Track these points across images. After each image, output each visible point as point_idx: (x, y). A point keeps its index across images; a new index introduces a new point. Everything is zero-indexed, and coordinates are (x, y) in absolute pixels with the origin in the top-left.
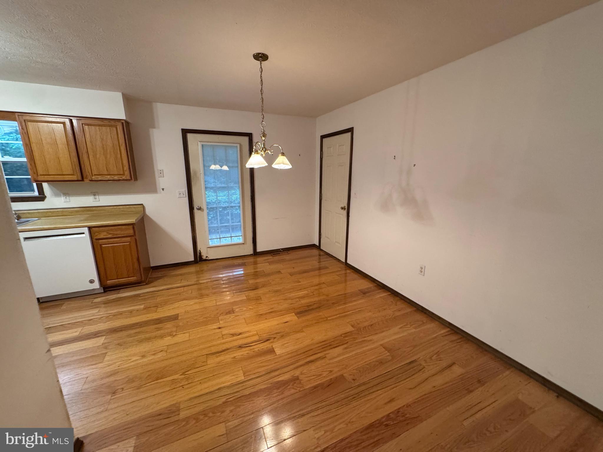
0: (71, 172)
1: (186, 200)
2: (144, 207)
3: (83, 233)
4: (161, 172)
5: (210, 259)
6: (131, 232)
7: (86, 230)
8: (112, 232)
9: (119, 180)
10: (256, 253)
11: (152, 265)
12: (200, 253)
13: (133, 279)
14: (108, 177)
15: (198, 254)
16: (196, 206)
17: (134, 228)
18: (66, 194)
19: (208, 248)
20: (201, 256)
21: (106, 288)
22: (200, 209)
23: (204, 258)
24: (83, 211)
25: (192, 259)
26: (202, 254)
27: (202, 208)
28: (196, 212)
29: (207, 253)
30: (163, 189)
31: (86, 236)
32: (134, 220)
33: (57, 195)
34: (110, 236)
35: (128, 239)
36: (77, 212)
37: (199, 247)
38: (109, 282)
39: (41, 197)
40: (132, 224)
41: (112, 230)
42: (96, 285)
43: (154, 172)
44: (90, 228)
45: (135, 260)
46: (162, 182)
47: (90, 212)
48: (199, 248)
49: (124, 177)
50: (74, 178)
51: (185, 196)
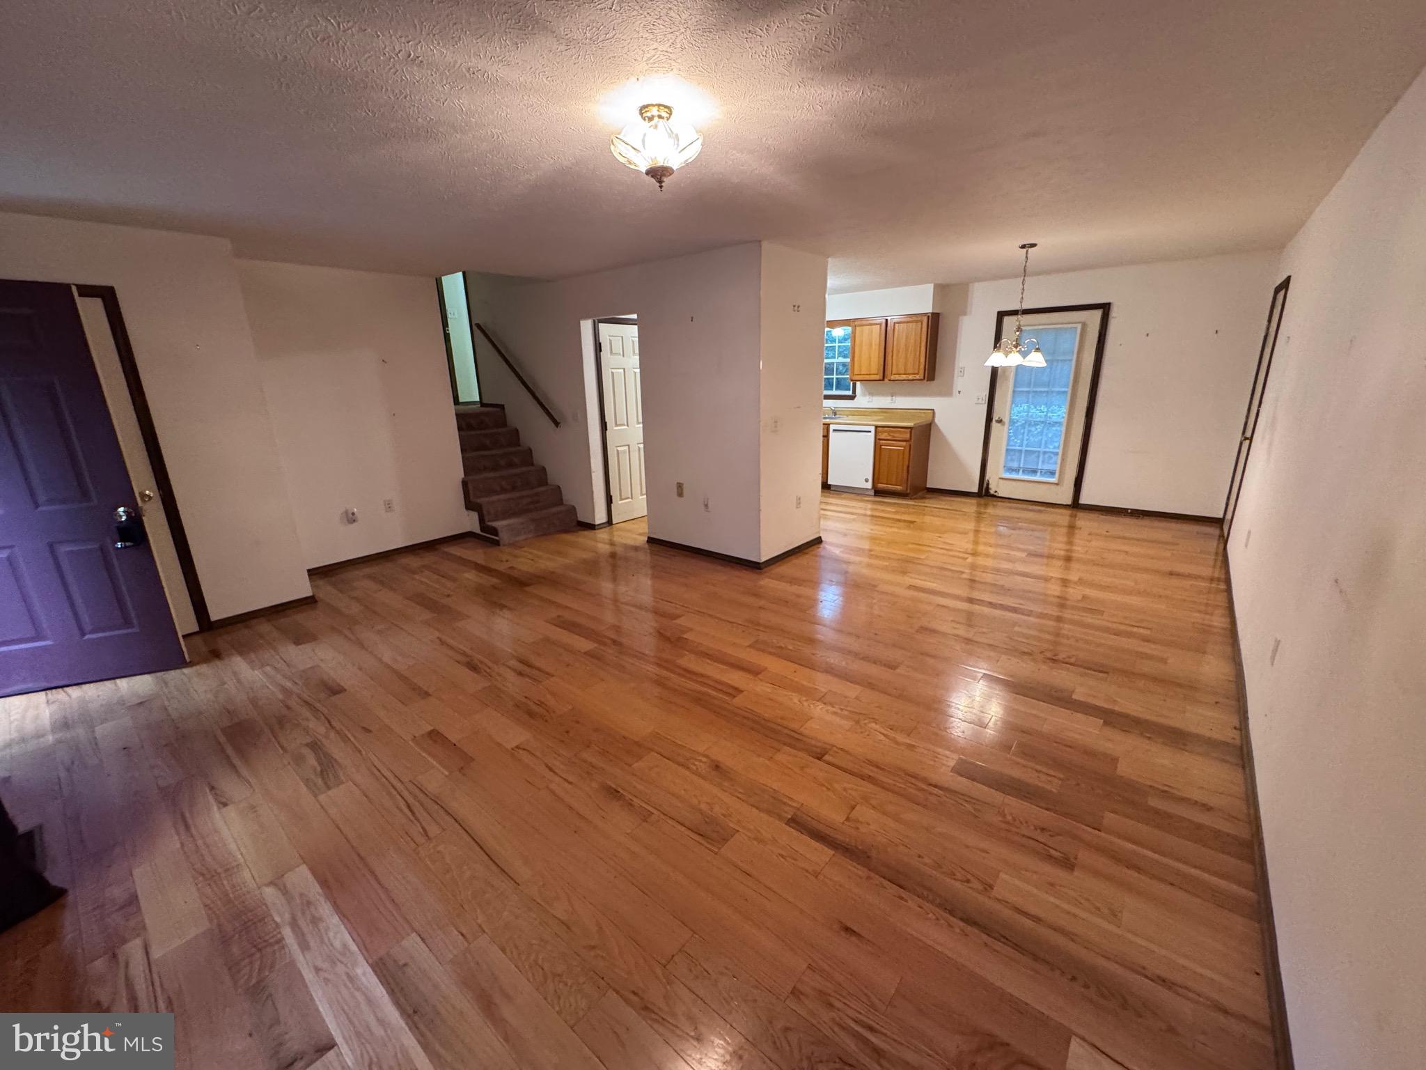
0: (876, 372)
1: (985, 407)
2: (934, 413)
3: (870, 432)
4: (962, 370)
5: (1000, 495)
6: (907, 436)
7: (872, 429)
8: (892, 434)
9: (913, 380)
10: (1076, 505)
11: (928, 486)
12: (988, 484)
13: (899, 488)
14: (904, 377)
15: (985, 485)
16: (995, 417)
17: (911, 432)
18: (871, 394)
19: (1000, 478)
20: (988, 488)
21: (878, 492)
22: (1000, 421)
23: (992, 492)
24: (882, 412)
25: (975, 489)
26: (990, 486)
27: (1003, 420)
28: (994, 425)
29: (998, 486)
30: (959, 392)
31: (873, 434)
32: (912, 424)
33: (864, 395)
34: (889, 438)
35: (904, 443)
36: (874, 412)
37: (989, 475)
38: (880, 486)
39: (852, 397)
40: (910, 428)
41: (892, 432)
42: (869, 485)
43: (954, 370)
44: (876, 427)
45: (905, 468)
46: (959, 383)
47: (885, 414)
48: (987, 478)
49: (918, 377)
50: (877, 377)
51: (984, 402)
